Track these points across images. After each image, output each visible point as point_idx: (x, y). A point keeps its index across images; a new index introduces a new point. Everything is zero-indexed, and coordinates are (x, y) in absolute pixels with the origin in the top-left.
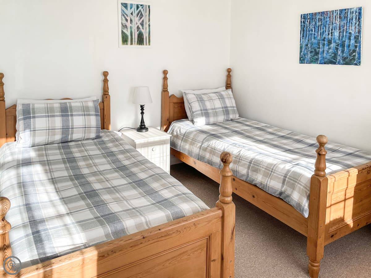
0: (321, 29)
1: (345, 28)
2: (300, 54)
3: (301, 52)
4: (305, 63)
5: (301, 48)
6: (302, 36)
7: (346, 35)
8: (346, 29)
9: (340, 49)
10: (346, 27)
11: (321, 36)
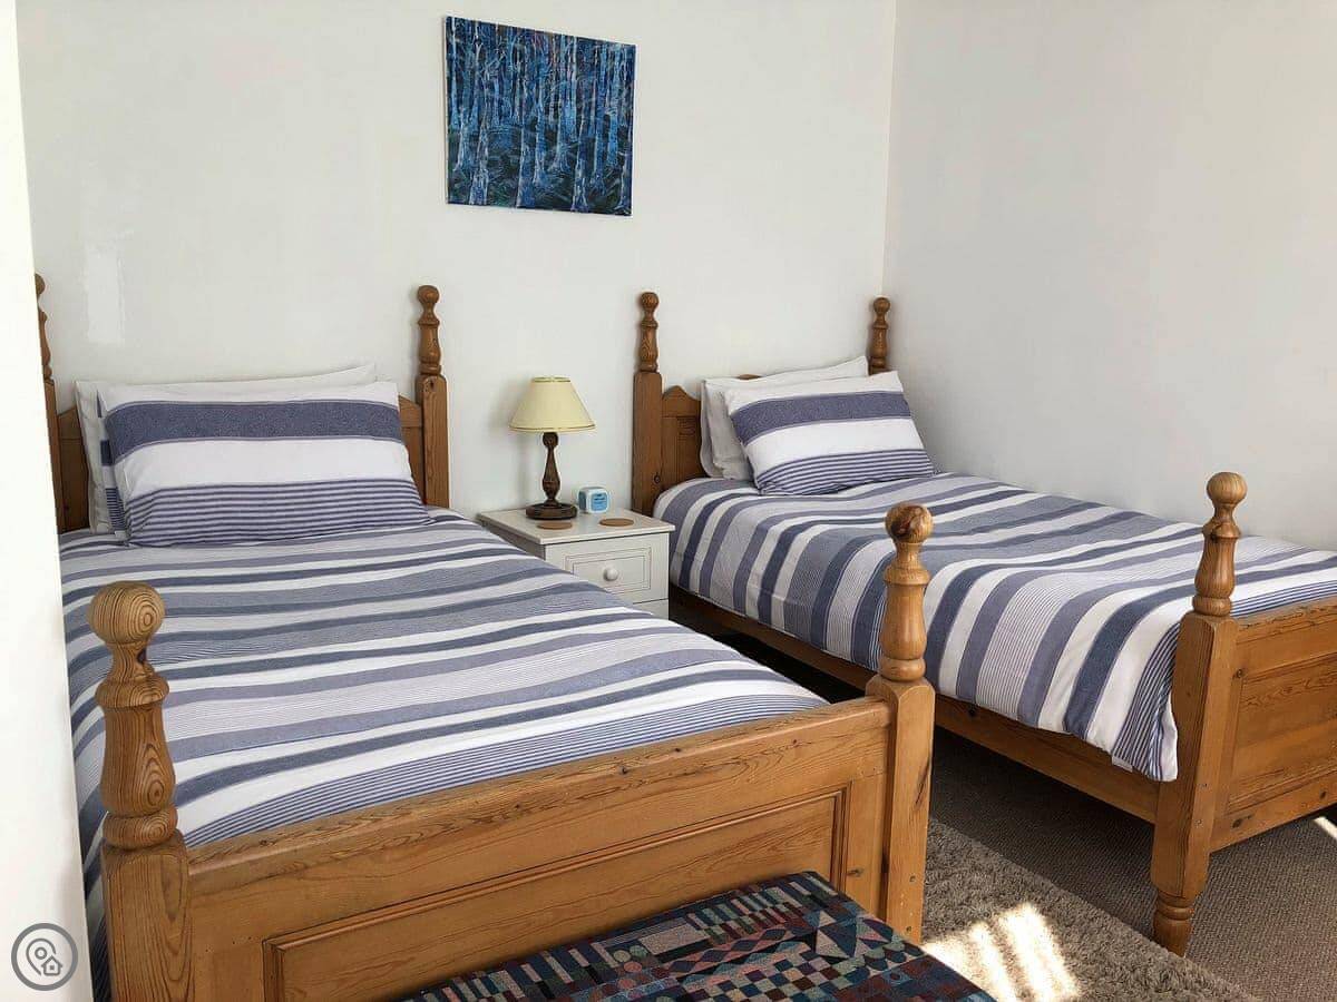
0: (522, 88)
1: (594, 99)
2: (450, 168)
3: (452, 160)
4: (471, 201)
5: (453, 145)
6: (454, 99)
7: (596, 123)
8: (596, 102)
9: (580, 162)
10: (597, 95)
11: (524, 113)
